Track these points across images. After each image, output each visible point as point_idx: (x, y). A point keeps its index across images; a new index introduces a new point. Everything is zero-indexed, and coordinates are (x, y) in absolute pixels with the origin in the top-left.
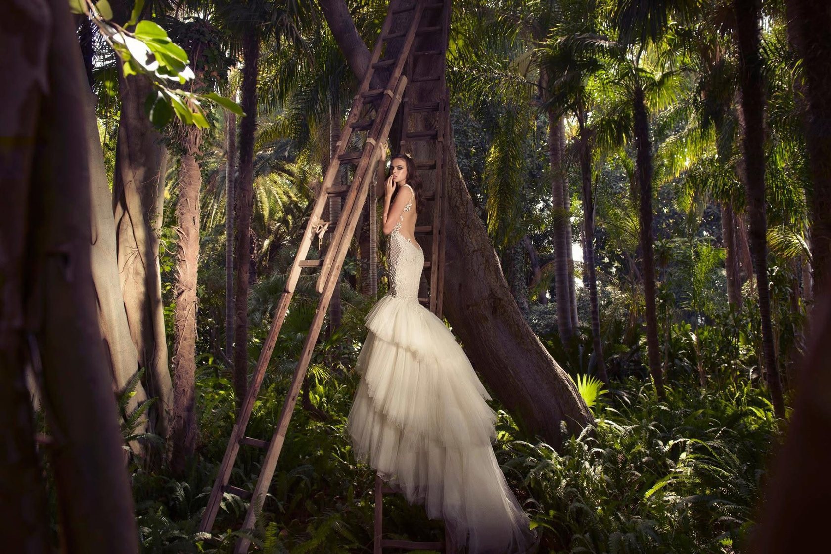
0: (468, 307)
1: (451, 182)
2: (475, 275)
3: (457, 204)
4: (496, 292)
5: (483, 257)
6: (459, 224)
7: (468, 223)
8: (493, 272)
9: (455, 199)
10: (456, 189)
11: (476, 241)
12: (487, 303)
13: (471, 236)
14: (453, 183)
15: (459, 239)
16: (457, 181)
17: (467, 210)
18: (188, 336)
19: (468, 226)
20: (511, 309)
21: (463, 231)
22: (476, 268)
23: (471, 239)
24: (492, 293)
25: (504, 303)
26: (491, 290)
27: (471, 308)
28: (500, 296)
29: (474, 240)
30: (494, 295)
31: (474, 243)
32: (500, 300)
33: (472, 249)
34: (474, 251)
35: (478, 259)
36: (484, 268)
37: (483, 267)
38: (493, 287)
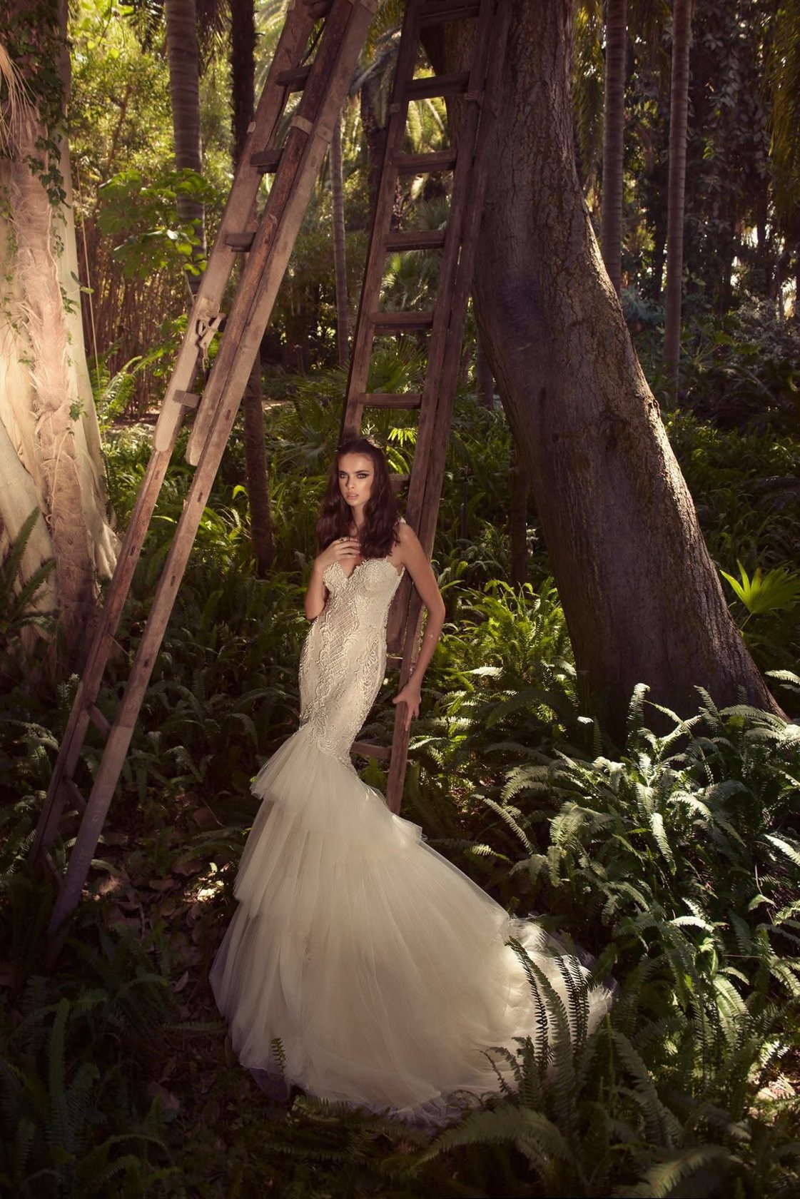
0: (556, 437)
1: (542, 172)
2: (572, 374)
3: (550, 221)
4: (617, 407)
5: (593, 334)
6: (549, 266)
7: (567, 264)
8: (613, 368)
9: (547, 210)
10: (550, 187)
11: (581, 301)
12: (593, 433)
13: (571, 292)
14: (547, 172)
15: (546, 297)
16: (554, 166)
17: (570, 234)
18: (64, 485)
19: (567, 269)
20: (645, 443)
21: (555, 280)
22: (575, 360)
23: (570, 297)
24: (608, 409)
25: (631, 430)
26: (608, 403)
27: (560, 440)
28: (624, 415)
29: (576, 299)
30: (613, 413)
31: (577, 307)
32: (625, 423)
33: (568, 321)
34: (574, 324)
35: (580, 341)
36: (593, 357)
37: (591, 357)
38: (611, 397)
